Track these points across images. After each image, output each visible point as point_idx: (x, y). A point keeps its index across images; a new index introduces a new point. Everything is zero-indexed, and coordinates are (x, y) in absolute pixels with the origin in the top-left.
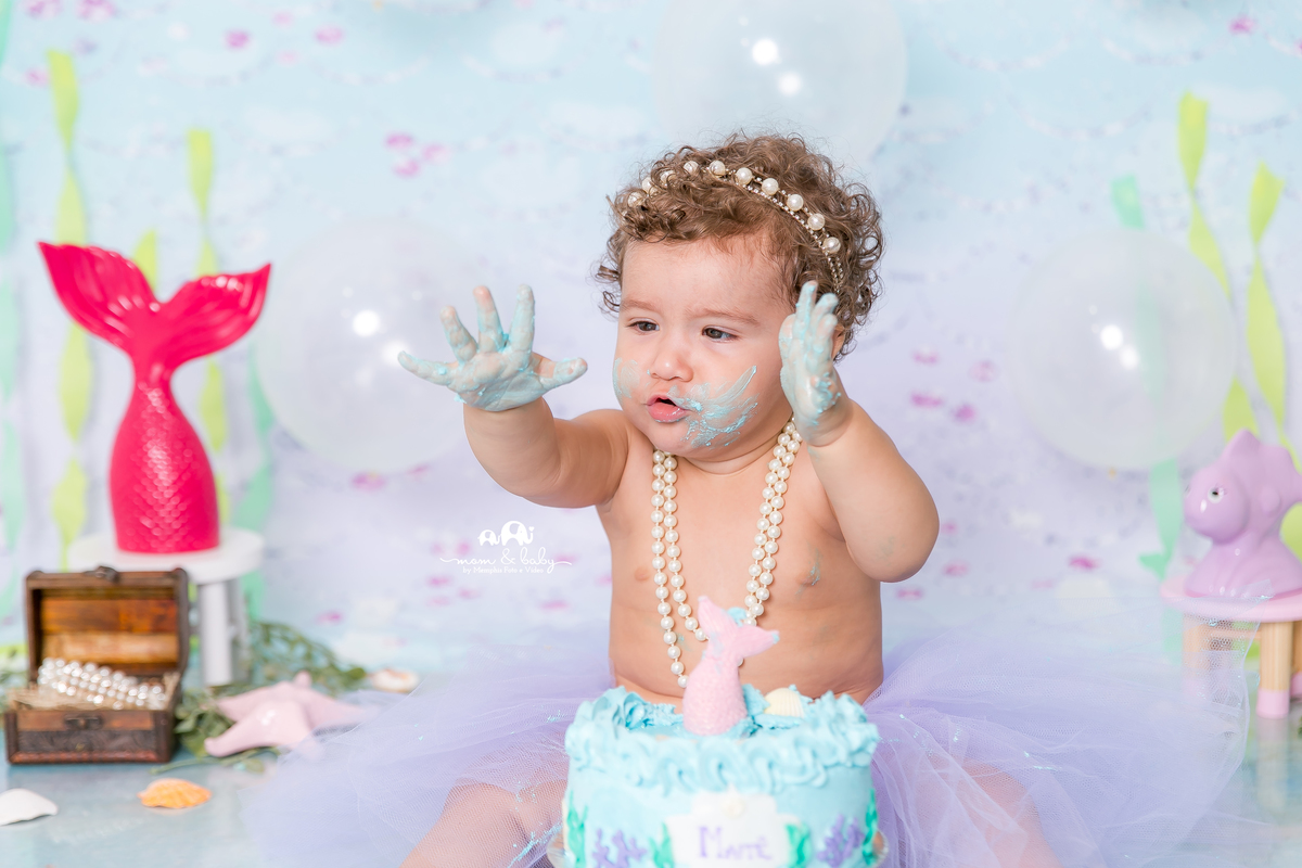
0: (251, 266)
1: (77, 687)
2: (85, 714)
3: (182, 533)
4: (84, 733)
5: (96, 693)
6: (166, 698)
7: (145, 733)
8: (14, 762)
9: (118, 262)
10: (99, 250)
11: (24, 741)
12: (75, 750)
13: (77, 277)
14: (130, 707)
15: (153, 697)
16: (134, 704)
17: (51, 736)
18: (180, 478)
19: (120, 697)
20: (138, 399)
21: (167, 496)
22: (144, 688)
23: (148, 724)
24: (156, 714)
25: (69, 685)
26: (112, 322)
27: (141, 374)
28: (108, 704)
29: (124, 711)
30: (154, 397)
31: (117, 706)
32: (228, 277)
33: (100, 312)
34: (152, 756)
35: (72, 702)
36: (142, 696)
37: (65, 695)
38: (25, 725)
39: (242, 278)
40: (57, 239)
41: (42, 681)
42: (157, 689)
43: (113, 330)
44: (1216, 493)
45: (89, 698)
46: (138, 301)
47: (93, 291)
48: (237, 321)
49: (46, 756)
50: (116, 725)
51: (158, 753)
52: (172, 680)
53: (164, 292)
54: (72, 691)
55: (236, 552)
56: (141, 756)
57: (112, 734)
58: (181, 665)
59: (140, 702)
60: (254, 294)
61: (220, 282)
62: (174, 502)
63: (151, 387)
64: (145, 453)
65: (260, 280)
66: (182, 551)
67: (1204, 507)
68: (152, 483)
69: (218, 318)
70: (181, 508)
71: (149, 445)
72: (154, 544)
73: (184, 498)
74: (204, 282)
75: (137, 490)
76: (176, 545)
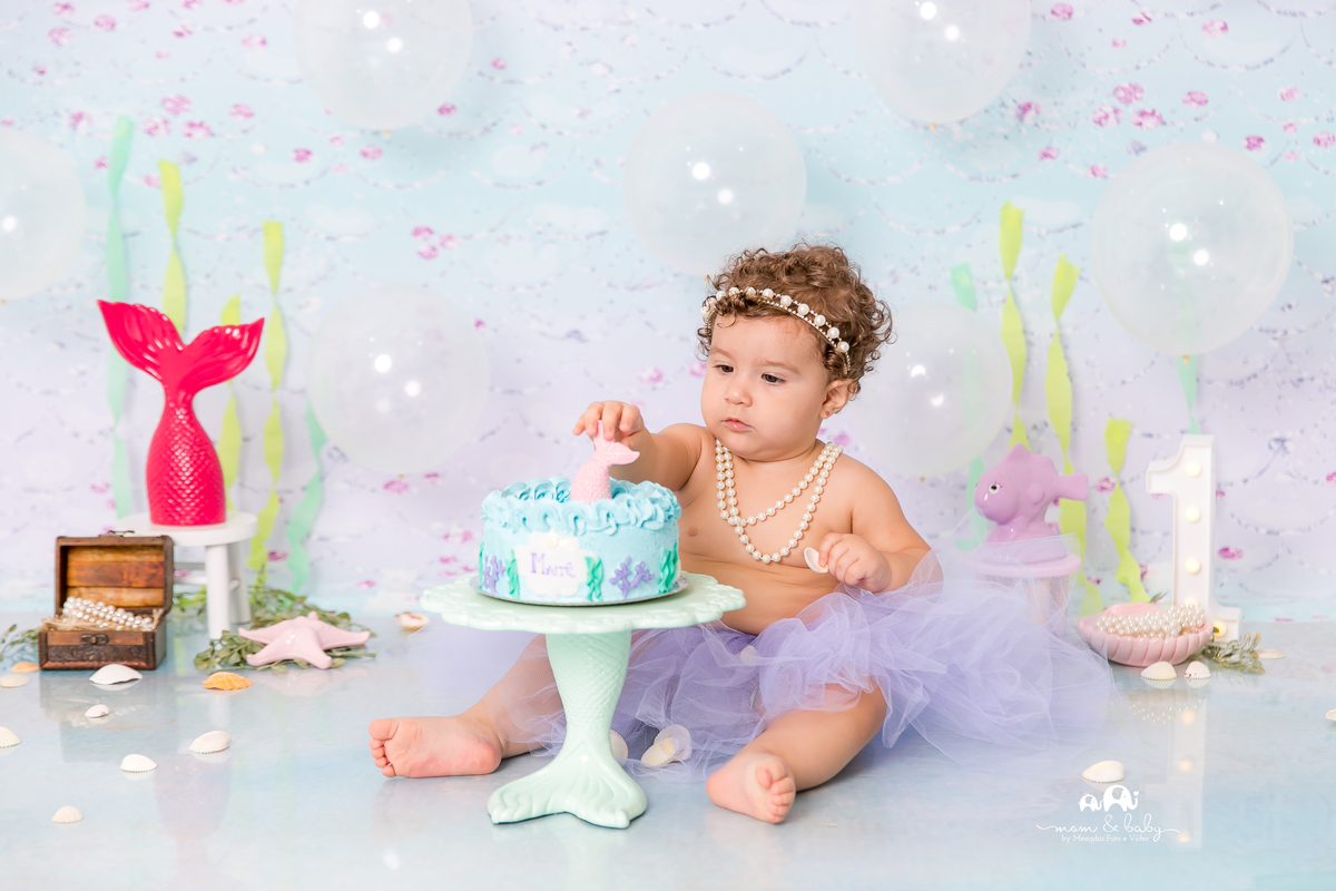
0: (250, 320)
1: (91, 614)
2: (95, 634)
4: (95, 647)
5: (104, 619)
6: (153, 626)
7: (139, 648)
8: (44, 669)
9: (158, 316)
10: (142, 306)
11: (52, 654)
12: (88, 660)
13: (126, 326)
14: (128, 629)
15: (146, 624)
16: (131, 627)
17: (71, 650)
18: (195, 470)
19: (121, 622)
20: (168, 414)
21: (187, 482)
22: (138, 617)
23: (141, 642)
24: (146, 634)
25: (85, 612)
26: (148, 357)
28: (113, 626)
29: (122, 632)
30: (180, 414)
31: (119, 628)
32: (233, 328)
33: (140, 350)
34: (143, 664)
35: (81, 624)
36: (138, 622)
37: (80, 619)
38: (52, 642)
39: (242, 329)
40: (112, 299)
41: (65, 611)
42: (147, 620)
44: (994, 488)
45: (98, 622)
46: (168, 343)
47: (137, 336)
48: (240, 359)
49: (67, 664)
50: (118, 641)
51: (147, 662)
52: (157, 614)
53: (188, 337)
54: (86, 617)
55: (237, 525)
56: (136, 664)
57: (115, 648)
58: (166, 605)
59: (135, 626)
60: (250, 341)
61: (228, 331)
62: (192, 487)
63: (178, 407)
64: (173, 453)
65: (255, 330)
66: (196, 523)
67: (986, 497)
68: (177, 475)
69: (226, 357)
70: (197, 492)
71: (176, 447)
72: (177, 518)
73: (200, 484)
74: (216, 331)
75: (166, 478)
76: (192, 519)
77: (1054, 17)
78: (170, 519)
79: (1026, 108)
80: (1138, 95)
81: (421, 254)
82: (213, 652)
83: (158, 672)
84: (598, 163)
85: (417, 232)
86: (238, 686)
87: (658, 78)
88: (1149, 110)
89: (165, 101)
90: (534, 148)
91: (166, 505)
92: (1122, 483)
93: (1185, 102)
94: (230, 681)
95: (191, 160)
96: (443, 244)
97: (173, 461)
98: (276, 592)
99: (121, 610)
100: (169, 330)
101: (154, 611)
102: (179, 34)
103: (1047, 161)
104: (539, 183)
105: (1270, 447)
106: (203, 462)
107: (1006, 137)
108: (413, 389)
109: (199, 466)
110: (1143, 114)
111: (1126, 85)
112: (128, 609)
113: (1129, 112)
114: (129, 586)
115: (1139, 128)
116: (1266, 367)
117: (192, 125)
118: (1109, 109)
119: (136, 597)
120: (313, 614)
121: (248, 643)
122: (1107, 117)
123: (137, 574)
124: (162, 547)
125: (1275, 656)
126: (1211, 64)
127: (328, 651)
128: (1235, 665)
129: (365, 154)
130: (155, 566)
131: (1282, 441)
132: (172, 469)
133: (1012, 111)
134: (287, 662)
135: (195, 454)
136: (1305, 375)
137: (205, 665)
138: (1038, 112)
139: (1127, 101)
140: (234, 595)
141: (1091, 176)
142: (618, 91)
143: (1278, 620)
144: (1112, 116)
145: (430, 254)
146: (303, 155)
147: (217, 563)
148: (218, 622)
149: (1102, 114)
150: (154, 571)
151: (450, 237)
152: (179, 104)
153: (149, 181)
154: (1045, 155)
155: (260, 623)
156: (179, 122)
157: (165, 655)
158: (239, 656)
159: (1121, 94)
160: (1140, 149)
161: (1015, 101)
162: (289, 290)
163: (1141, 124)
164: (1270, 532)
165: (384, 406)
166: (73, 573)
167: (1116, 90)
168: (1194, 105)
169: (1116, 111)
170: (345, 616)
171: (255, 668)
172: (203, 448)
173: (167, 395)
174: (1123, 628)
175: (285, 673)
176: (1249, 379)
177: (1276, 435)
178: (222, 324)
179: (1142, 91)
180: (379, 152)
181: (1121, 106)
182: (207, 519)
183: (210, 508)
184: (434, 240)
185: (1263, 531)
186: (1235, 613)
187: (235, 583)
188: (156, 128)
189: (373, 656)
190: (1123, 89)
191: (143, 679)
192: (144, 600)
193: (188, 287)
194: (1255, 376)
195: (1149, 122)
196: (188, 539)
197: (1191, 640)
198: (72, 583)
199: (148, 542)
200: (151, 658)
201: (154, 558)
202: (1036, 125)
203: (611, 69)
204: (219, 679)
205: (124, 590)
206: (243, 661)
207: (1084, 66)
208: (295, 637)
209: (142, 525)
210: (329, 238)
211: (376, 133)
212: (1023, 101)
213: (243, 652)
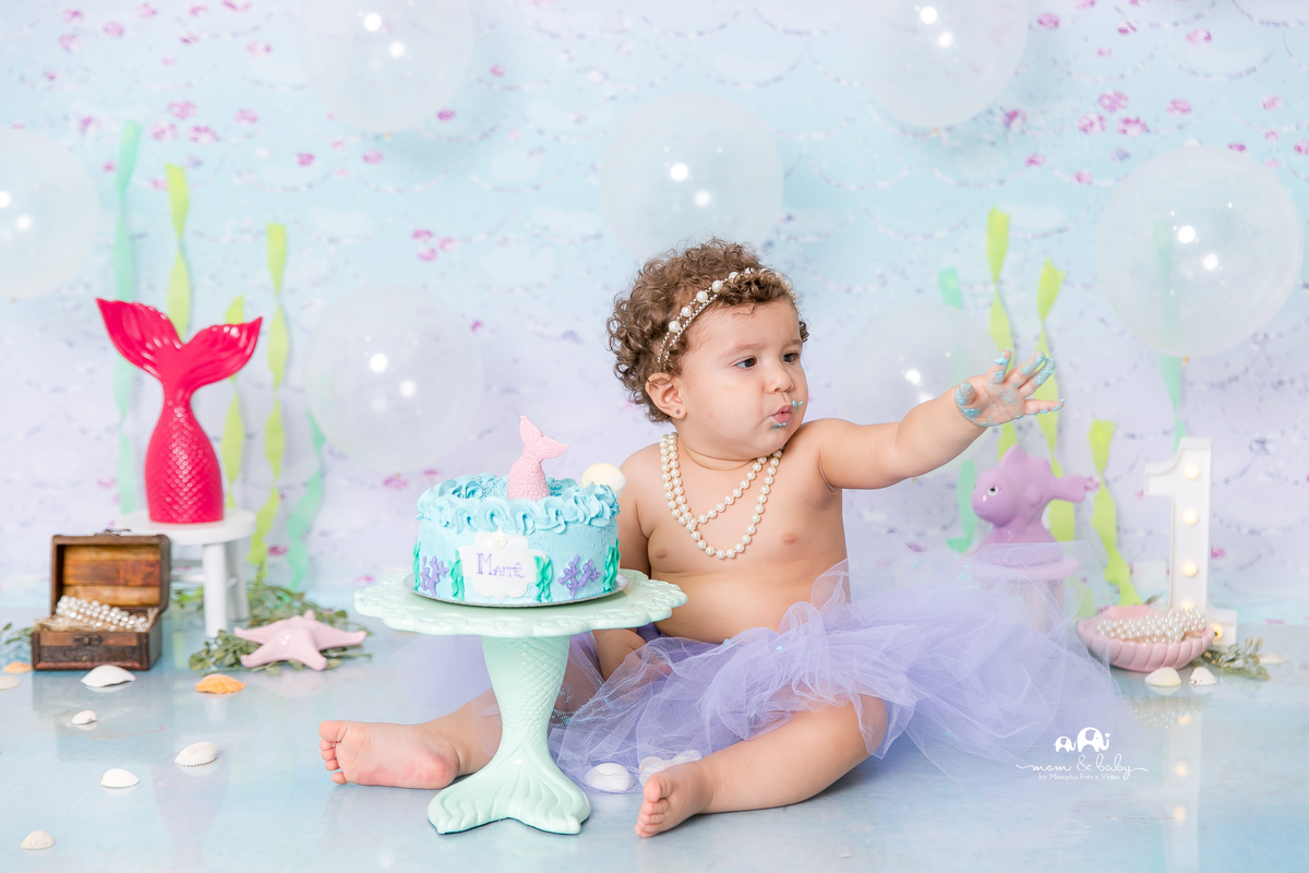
0: (249, 319)
1: (84, 614)
2: (89, 635)
3: (195, 508)
4: (88, 648)
5: (97, 619)
6: (148, 625)
7: (133, 649)
8: (37, 670)
9: (156, 315)
10: (141, 305)
11: (45, 654)
12: (81, 661)
13: (125, 324)
14: (121, 629)
15: (140, 624)
16: (124, 627)
17: (64, 650)
18: (193, 468)
19: (115, 622)
20: (167, 412)
21: (185, 481)
22: (133, 617)
23: (134, 643)
24: (140, 635)
25: (78, 613)
26: (147, 356)
27: (169, 394)
28: (106, 627)
29: (116, 633)
30: (179, 413)
31: (112, 628)
32: (231, 326)
33: (138, 348)
34: (137, 665)
35: (75, 624)
36: (131, 622)
37: (73, 619)
38: (45, 642)
39: (241, 327)
40: (110, 298)
41: (59, 611)
42: (142, 619)
43: (147, 361)
44: (993, 490)
45: (92, 623)
46: (166, 341)
47: (135, 334)
48: (238, 357)
49: (60, 665)
50: (111, 642)
51: (141, 662)
52: (152, 613)
53: (186, 335)
54: (80, 617)
55: (235, 522)
56: (129, 664)
57: (109, 649)
58: (162, 605)
59: (128, 627)
60: (248, 339)
61: (226, 330)
62: (190, 485)
63: (176, 405)
64: (171, 451)
65: (253, 329)
66: (194, 521)
67: (985, 498)
68: (175, 473)
69: (224, 355)
70: (195, 490)
71: (173, 445)
72: (174, 516)
73: (198, 482)
74: (215, 330)
75: (164, 477)
76: (190, 517)
77: (1041, 27)
78: (167, 517)
79: (1012, 116)
80: (1123, 103)
81: (422, 257)
82: (208, 652)
83: (153, 672)
84: (594, 168)
85: (417, 235)
86: (230, 689)
87: (652, 85)
88: (1133, 117)
89: (172, 105)
90: (532, 153)
91: (164, 504)
92: (1107, 483)
93: (1170, 110)
94: (222, 684)
95: (197, 163)
96: (442, 246)
97: (171, 459)
98: (274, 589)
99: (116, 610)
100: (168, 329)
101: (149, 610)
102: (186, 41)
103: (1034, 168)
104: (537, 187)
105: (1251, 448)
106: (201, 461)
107: (993, 144)
108: (408, 388)
109: (197, 465)
110: (1127, 121)
111: (1110, 93)
112: (123, 608)
113: (1114, 119)
114: (126, 584)
115: (1123, 136)
116: (1247, 370)
117: (198, 130)
118: (1093, 117)
119: (132, 596)
120: (309, 613)
121: (243, 643)
122: (1092, 124)
123: (134, 573)
124: (160, 545)
125: (1277, 661)
126: (1194, 73)
127: (323, 652)
128: (1239, 671)
129: (366, 159)
130: (151, 564)
131: (1262, 442)
132: (170, 467)
133: (999, 118)
134: (282, 663)
135: (194, 453)
136: (1285, 378)
137: (200, 666)
138: (1024, 119)
139: (1112, 109)
140: (232, 592)
141: (1076, 183)
142: (613, 98)
143: (1270, 621)
144: (1097, 126)
145: (430, 256)
146: (306, 159)
147: (214, 561)
148: (216, 620)
149: (1086, 122)
150: (150, 570)
151: (449, 240)
152: (185, 109)
153: (156, 184)
154: (1032, 162)
155: (257, 622)
156: (185, 127)
157: (160, 654)
158: (233, 657)
159: (1106, 102)
160: (1124, 156)
161: (1001, 109)
162: (292, 291)
163: (1124, 132)
164: (1252, 532)
165: (379, 405)
166: (69, 571)
167: (1101, 99)
168: (1177, 113)
169: (1101, 119)
170: (343, 614)
171: (249, 669)
172: (201, 448)
173: (166, 393)
174: (1125, 632)
175: (280, 675)
176: (1230, 381)
177: (1257, 436)
178: (221, 322)
179: (1126, 99)
180: (380, 157)
181: (1106, 114)
182: (204, 517)
183: (208, 506)
184: (434, 243)
185: (1245, 531)
186: (1230, 616)
187: (234, 581)
188: (163, 132)
189: (369, 656)
190: (1108, 97)
191: (137, 680)
192: (140, 599)
193: (192, 288)
194: (1236, 378)
195: (1134, 130)
196: (185, 537)
197: (1194, 646)
198: (69, 580)
199: (143, 541)
200: (145, 659)
201: (150, 557)
202: (1023, 132)
203: (606, 76)
204: (212, 682)
205: (121, 589)
206: (238, 662)
207: (1069, 74)
208: (291, 637)
209: (139, 523)
210: (332, 241)
211: (378, 138)
212: (1010, 108)
213: (238, 653)
